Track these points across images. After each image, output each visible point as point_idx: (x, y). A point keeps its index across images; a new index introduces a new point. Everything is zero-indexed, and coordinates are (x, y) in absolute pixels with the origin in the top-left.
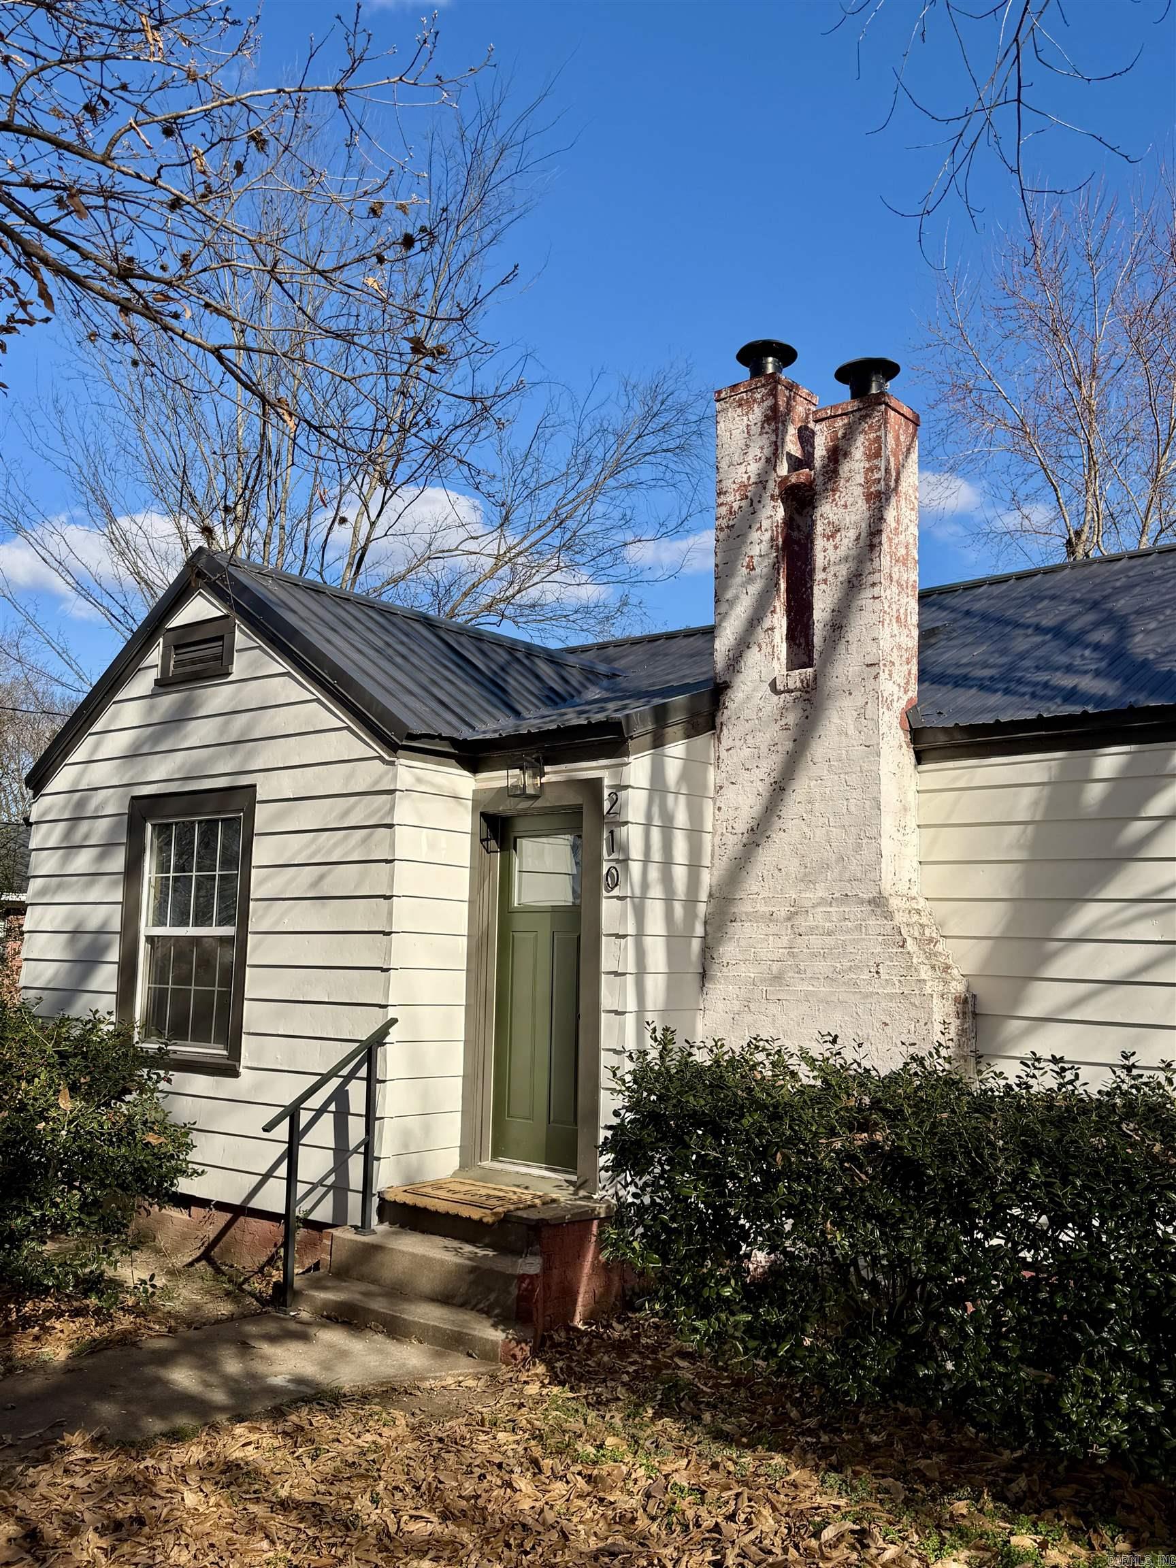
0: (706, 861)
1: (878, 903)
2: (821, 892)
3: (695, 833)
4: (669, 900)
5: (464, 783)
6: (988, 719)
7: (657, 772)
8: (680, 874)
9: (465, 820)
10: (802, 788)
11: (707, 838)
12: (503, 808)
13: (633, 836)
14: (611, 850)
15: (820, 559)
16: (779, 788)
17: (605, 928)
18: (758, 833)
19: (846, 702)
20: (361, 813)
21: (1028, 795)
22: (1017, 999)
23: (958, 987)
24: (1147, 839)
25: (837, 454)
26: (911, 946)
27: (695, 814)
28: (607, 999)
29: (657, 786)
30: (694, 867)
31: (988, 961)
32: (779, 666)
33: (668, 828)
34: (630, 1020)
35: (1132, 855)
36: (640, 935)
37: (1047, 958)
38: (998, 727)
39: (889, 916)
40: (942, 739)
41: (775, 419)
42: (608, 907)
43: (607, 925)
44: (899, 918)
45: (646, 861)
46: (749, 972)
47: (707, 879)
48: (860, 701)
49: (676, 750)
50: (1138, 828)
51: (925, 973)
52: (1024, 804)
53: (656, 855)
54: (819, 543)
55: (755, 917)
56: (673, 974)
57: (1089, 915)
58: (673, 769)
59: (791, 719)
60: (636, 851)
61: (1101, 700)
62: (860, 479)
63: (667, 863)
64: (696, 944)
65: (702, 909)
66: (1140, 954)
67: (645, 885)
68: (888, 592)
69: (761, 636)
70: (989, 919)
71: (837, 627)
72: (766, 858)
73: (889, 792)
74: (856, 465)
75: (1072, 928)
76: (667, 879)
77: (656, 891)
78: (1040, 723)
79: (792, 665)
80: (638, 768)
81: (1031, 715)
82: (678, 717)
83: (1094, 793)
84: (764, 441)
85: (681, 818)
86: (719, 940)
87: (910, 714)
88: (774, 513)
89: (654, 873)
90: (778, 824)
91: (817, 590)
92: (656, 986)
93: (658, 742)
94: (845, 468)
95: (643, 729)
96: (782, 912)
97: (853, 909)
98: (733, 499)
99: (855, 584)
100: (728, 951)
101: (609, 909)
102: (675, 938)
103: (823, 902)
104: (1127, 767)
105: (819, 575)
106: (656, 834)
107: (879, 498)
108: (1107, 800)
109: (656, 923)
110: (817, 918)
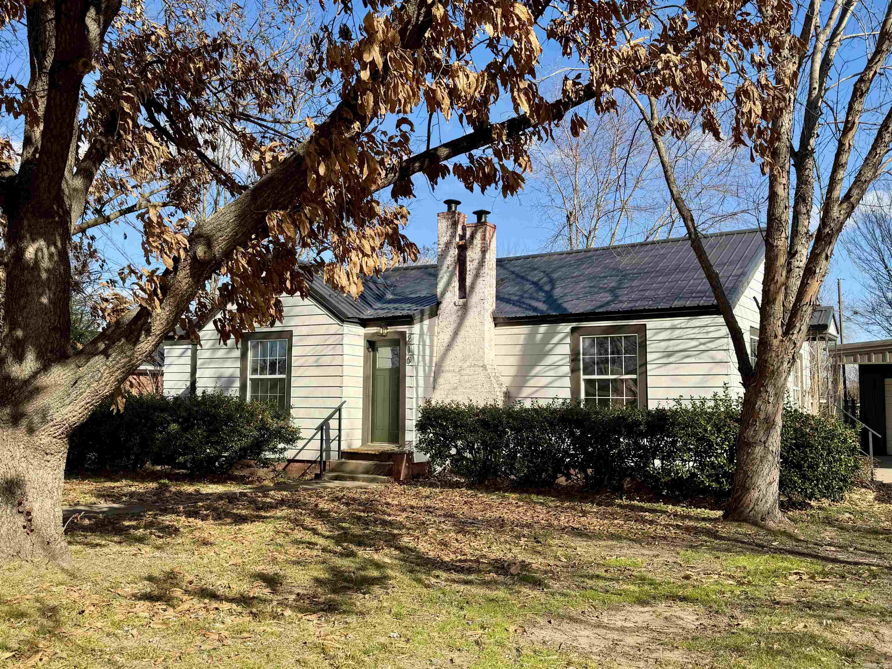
0: (435, 355)
1: (484, 367)
2: (468, 364)
3: (431, 346)
4: (424, 366)
5: (361, 331)
6: (513, 316)
7: (422, 328)
8: (427, 358)
9: (362, 342)
10: (462, 333)
11: (435, 348)
12: (374, 339)
13: (415, 348)
14: (409, 352)
15: (468, 269)
16: (456, 333)
17: (407, 374)
18: (449, 346)
19: (475, 309)
20: (331, 340)
21: (523, 337)
22: (519, 393)
23: (504, 389)
24: (551, 350)
25: (472, 237)
26: (492, 378)
27: (432, 341)
28: (408, 394)
29: (422, 334)
30: (431, 356)
31: (513, 382)
32: (456, 298)
33: (424, 345)
34: (414, 400)
35: (547, 354)
36: (417, 376)
37: (527, 381)
38: (516, 318)
39: (486, 370)
40: (502, 321)
41: (455, 224)
42: (408, 368)
43: (408, 374)
44: (489, 371)
45: (419, 355)
46: (448, 386)
47: (435, 360)
48: (479, 309)
49: (426, 322)
50: (550, 346)
51: (495, 385)
52: (521, 339)
53: (421, 353)
54: (468, 263)
55: (449, 371)
56: (426, 388)
57: (538, 369)
58: (425, 328)
59: (460, 313)
60: (416, 353)
61: (542, 311)
62: (479, 246)
63: (424, 356)
64: (432, 379)
65: (433, 368)
66: (549, 379)
67: (418, 362)
68: (487, 279)
69: (451, 288)
70: (512, 371)
71: (473, 287)
72: (451, 354)
73: (487, 335)
74: (478, 241)
75: (534, 372)
76: (424, 360)
77: (421, 364)
78: (527, 317)
79: (460, 298)
80: (416, 328)
81: (524, 315)
82: (427, 313)
83: (539, 337)
84: (451, 230)
85: (428, 342)
86: (439, 378)
87: (493, 313)
88: (454, 252)
89: (421, 359)
90: (455, 344)
91: (467, 277)
92: (421, 390)
93: (422, 321)
94: (475, 242)
95: (418, 317)
96: (457, 370)
97: (477, 368)
98: (442, 246)
99: (477, 276)
100: (441, 381)
101: (409, 370)
102: (426, 377)
103: (468, 367)
104: (548, 330)
105: (468, 273)
106: (421, 347)
107: (484, 252)
108: (542, 339)
109: (421, 373)
110: (467, 371)
